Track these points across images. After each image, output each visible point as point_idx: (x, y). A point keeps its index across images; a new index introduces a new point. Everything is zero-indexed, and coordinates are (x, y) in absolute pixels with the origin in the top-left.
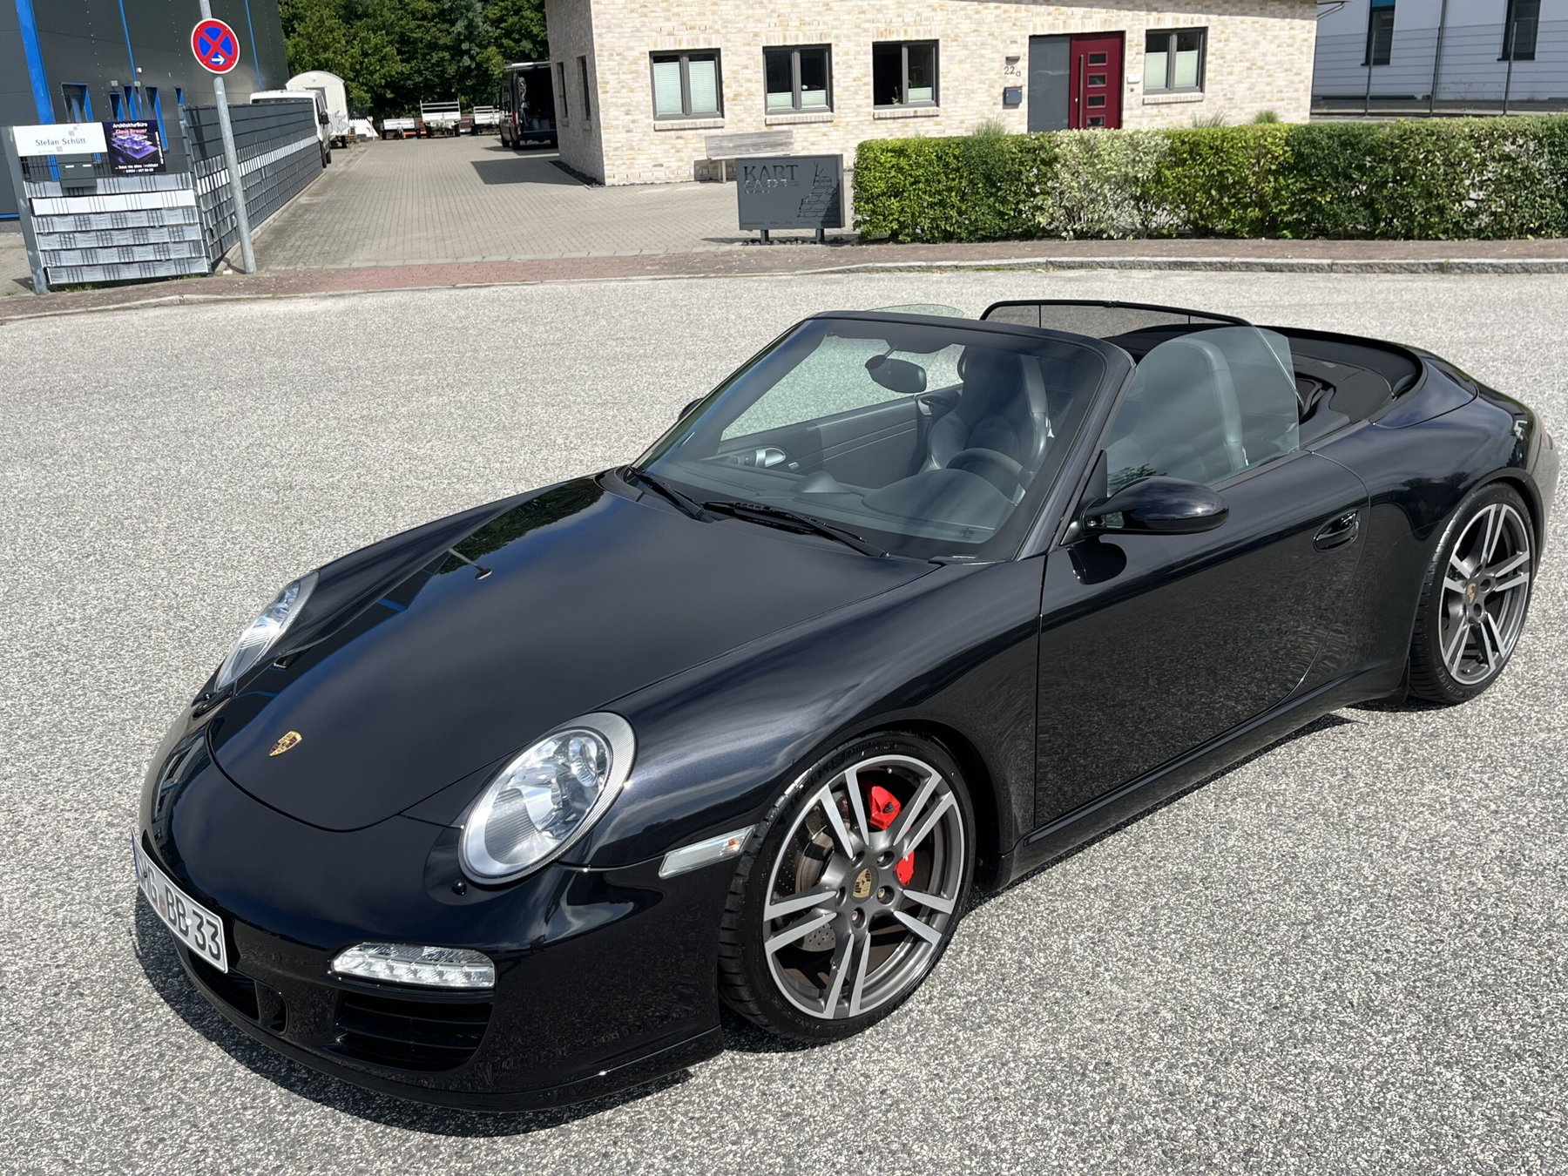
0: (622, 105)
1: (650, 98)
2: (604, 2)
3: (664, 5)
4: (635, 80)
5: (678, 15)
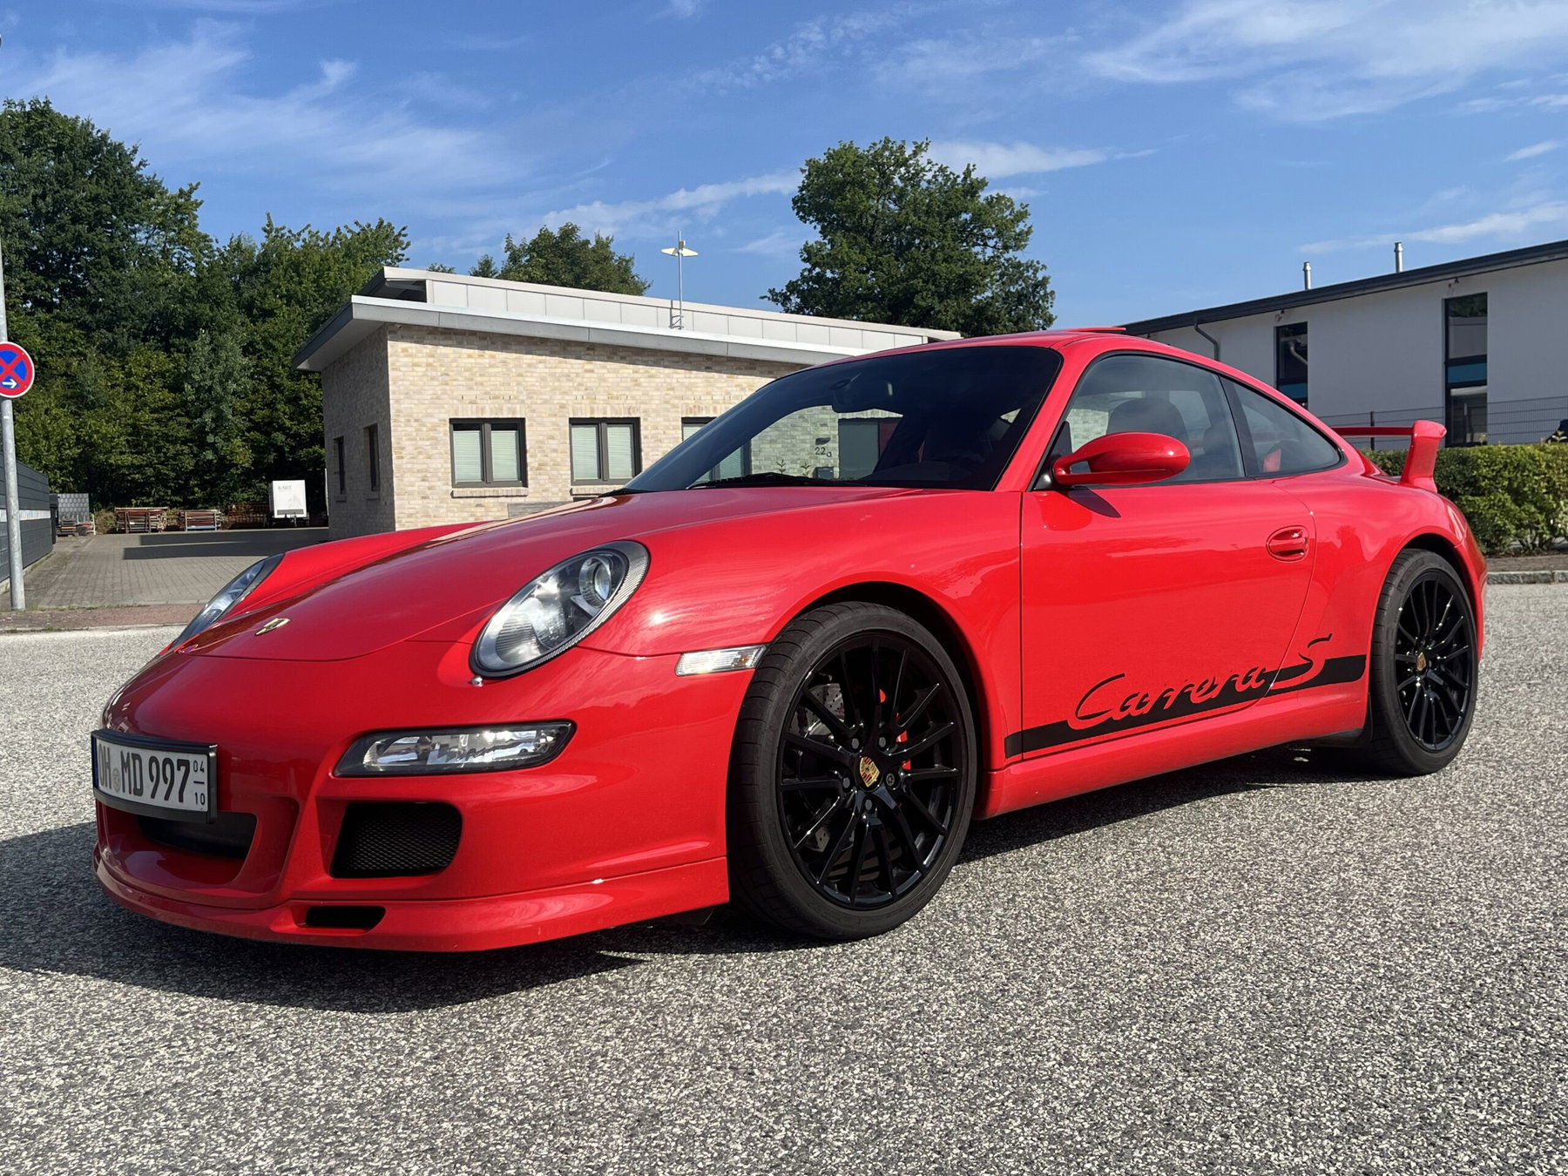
0: (418, 471)
1: (450, 465)
2: (403, 369)
3: (467, 374)
4: (434, 446)
5: (482, 384)
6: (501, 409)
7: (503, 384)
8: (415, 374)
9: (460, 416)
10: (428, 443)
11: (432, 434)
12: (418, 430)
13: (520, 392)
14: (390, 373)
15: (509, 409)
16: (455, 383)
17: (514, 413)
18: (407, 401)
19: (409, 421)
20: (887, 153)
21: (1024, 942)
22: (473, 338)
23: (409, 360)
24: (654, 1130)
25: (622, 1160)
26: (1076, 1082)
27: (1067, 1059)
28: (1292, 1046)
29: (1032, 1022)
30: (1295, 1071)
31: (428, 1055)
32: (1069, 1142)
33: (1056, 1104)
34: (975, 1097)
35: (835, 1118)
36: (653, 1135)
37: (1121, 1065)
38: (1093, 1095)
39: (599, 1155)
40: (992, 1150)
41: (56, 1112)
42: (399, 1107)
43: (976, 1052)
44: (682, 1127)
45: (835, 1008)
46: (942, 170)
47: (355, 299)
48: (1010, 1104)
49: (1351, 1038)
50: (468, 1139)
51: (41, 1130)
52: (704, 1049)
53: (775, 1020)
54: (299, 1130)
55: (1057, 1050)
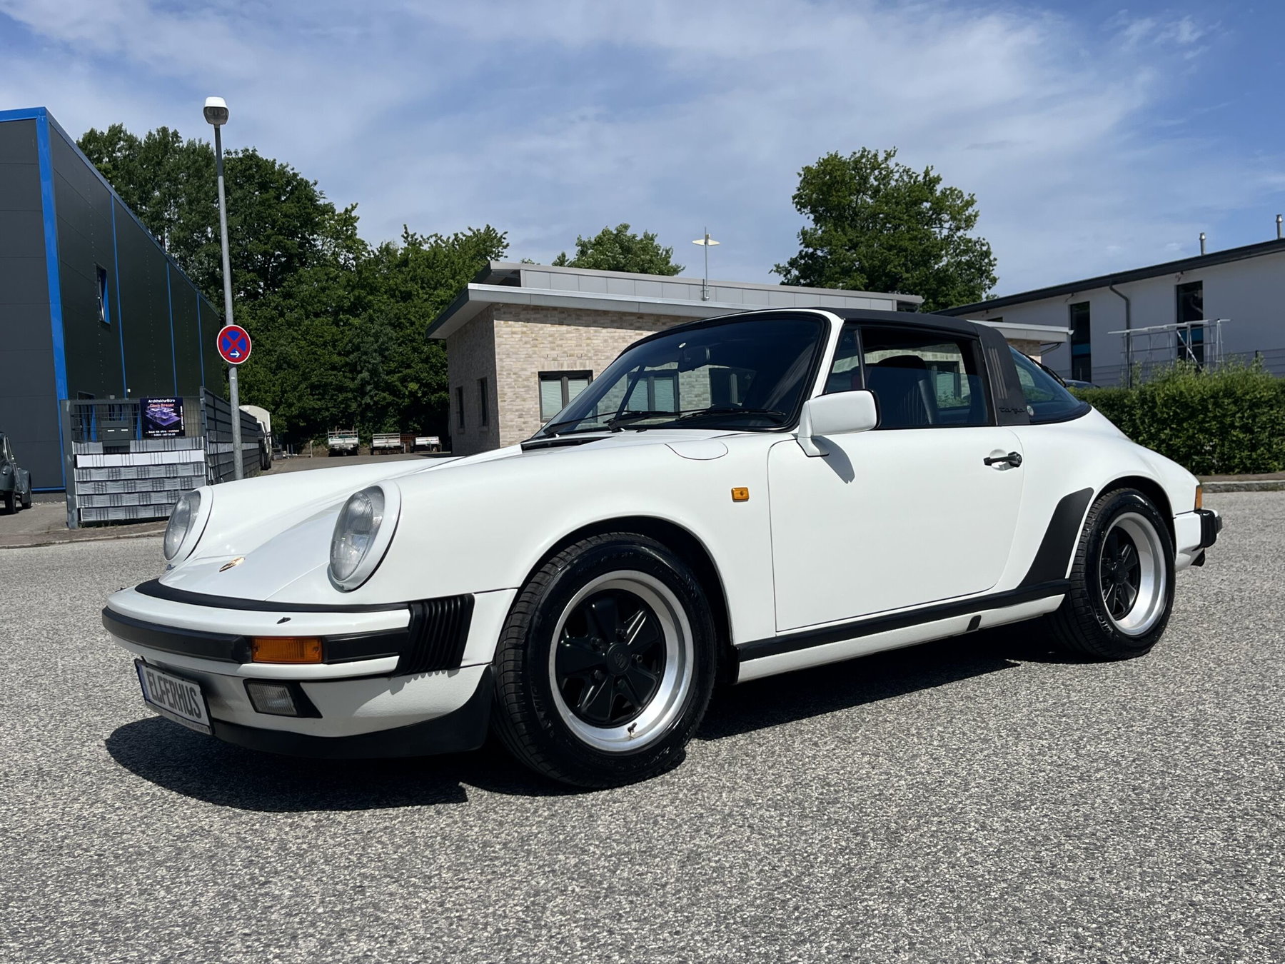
1: (538, 406)
2: (505, 336)
3: (550, 339)
4: (527, 392)
5: (561, 346)
6: (575, 364)
7: (577, 346)
8: (513, 339)
9: (546, 370)
10: (523, 390)
11: (526, 383)
12: (515, 381)
13: (588, 351)
14: (496, 339)
15: (581, 364)
16: (542, 346)
17: (584, 367)
18: (508, 360)
19: (510, 374)
20: (864, 160)
21: (958, 750)
22: (556, 312)
23: (509, 329)
24: (698, 864)
25: (677, 880)
26: (988, 842)
27: (983, 827)
28: (1147, 823)
29: (960, 803)
30: (1147, 838)
31: (546, 814)
32: (980, 879)
33: (973, 855)
34: (917, 849)
35: (819, 860)
36: (697, 867)
37: (1021, 831)
38: (999, 850)
39: (663, 877)
40: (928, 882)
41: (313, 842)
42: (530, 845)
43: (918, 821)
44: (716, 862)
45: (821, 791)
46: (907, 171)
47: (471, 286)
48: (941, 854)
49: (1192, 818)
50: (576, 865)
51: (306, 851)
52: (730, 815)
53: (779, 797)
54: (466, 857)
55: (976, 821)
